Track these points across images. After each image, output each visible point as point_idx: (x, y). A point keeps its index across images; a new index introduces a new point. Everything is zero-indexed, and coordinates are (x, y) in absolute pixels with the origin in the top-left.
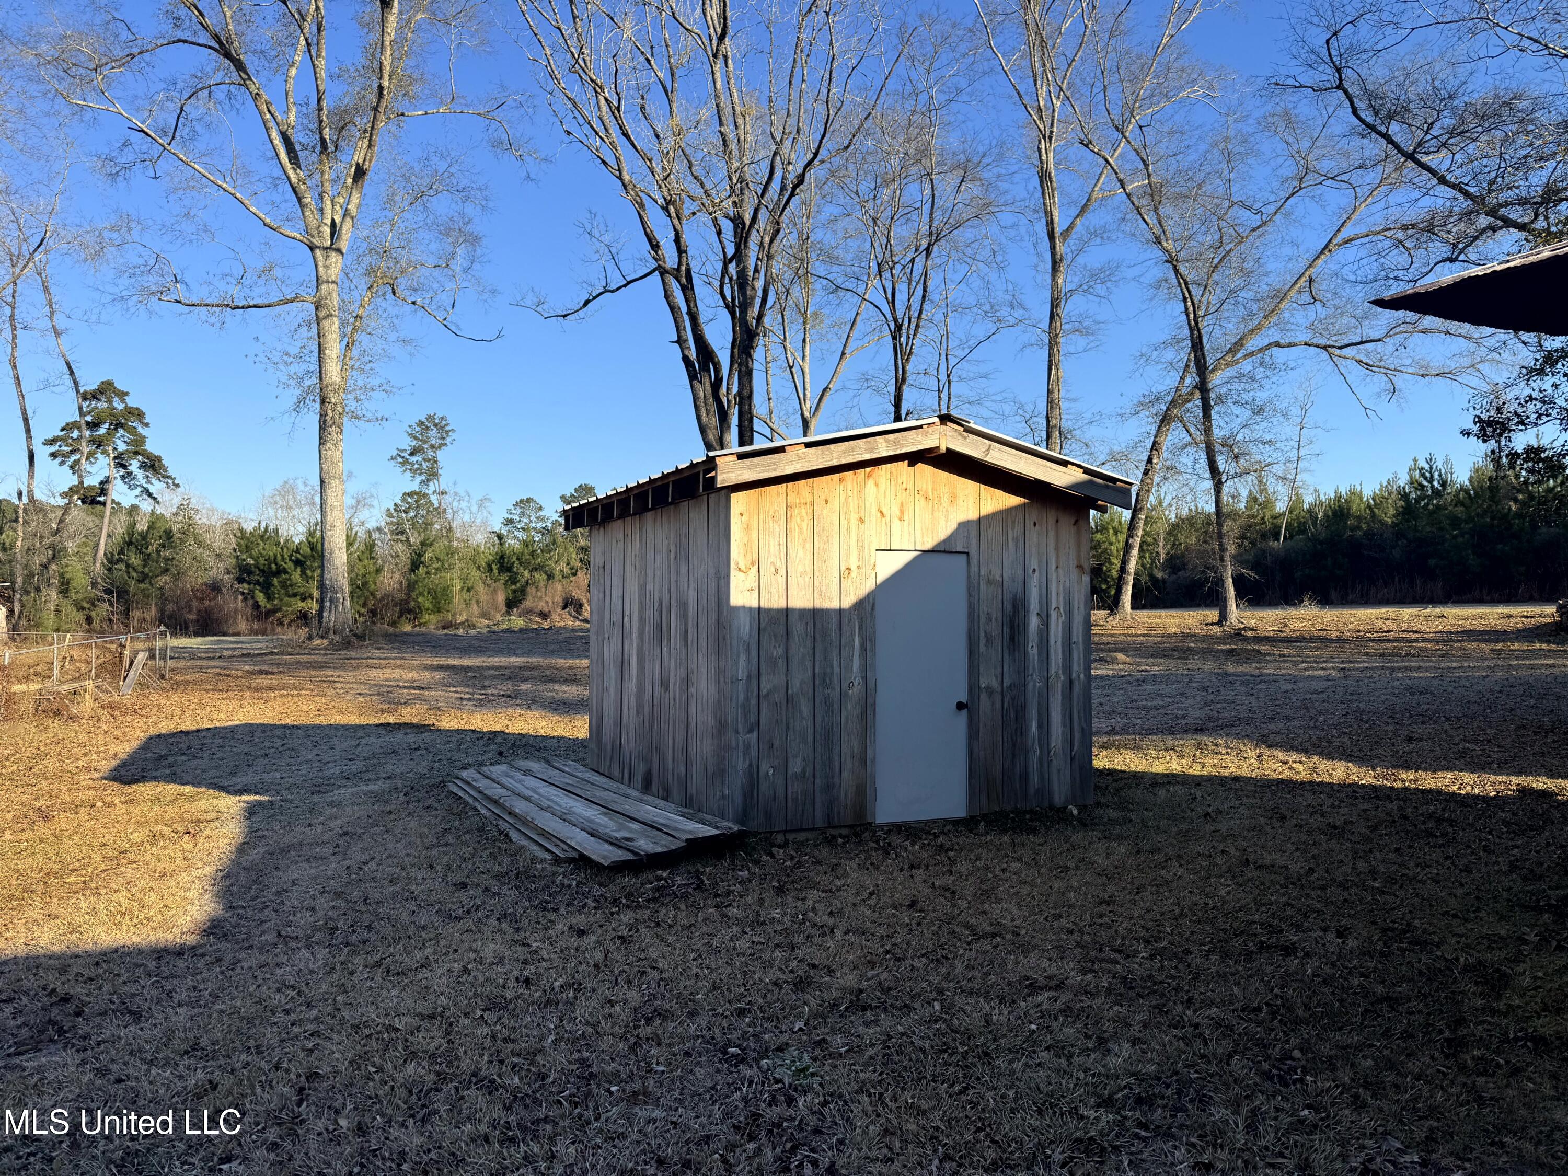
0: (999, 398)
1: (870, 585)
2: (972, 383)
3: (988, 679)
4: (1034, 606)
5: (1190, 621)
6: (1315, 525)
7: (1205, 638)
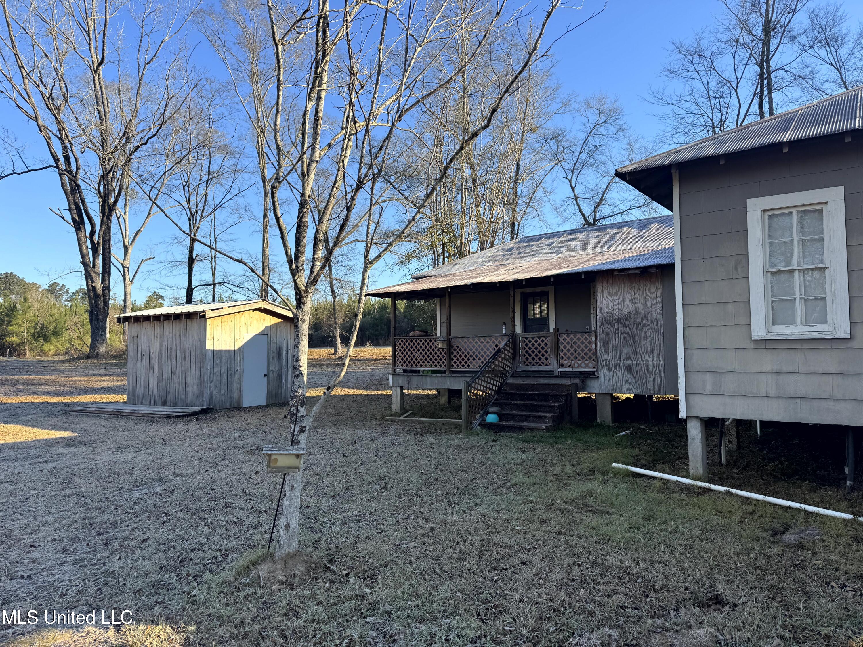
0: (240, 251)
1: (243, 344)
2: (227, 243)
3: (272, 368)
4: (284, 349)
5: (323, 353)
6: (374, 311)
7: (328, 360)
